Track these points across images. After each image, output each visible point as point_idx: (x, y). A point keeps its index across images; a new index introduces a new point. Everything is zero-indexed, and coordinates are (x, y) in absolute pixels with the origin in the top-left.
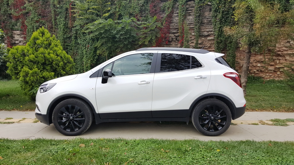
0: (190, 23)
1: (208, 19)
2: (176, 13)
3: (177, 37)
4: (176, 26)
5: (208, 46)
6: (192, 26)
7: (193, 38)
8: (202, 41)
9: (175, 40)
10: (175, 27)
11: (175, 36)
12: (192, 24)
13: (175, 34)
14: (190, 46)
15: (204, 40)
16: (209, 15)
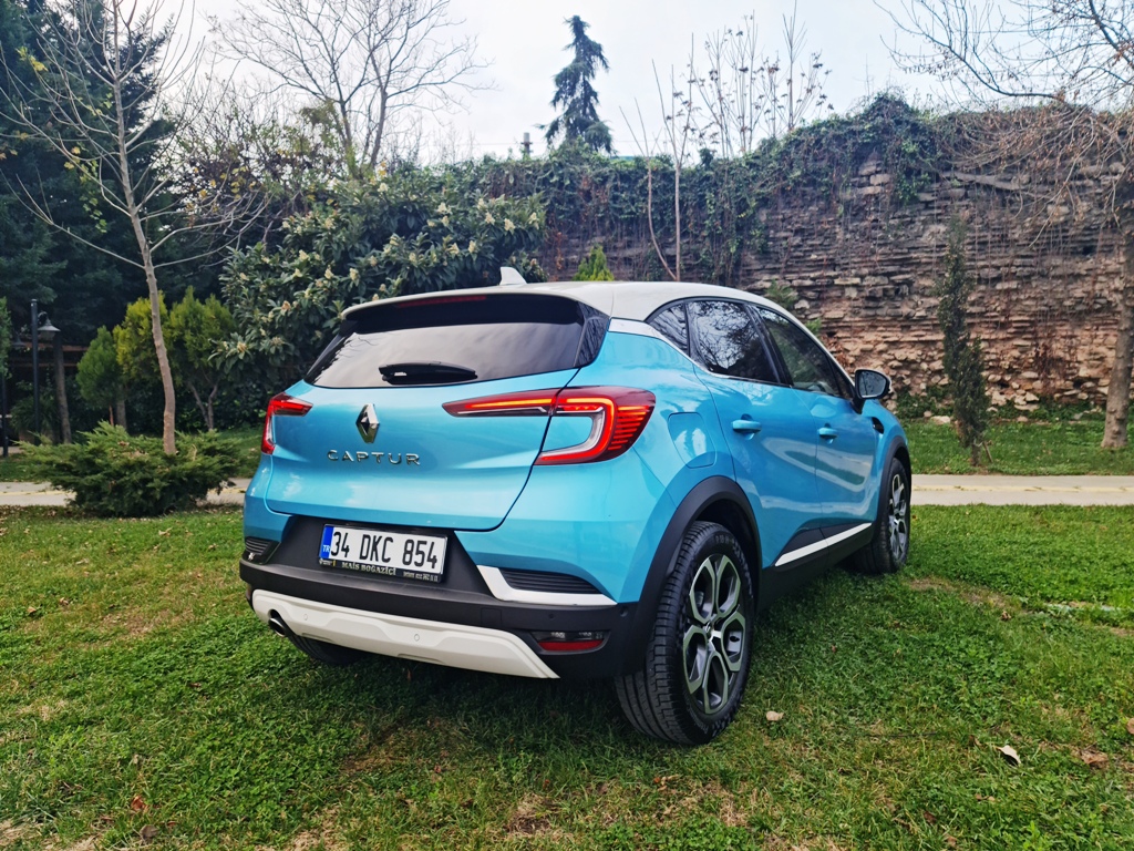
0: (939, 243)
2: (894, 218)
3: (899, 284)
4: (897, 254)
5: (999, 309)
8: (980, 295)
9: (892, 293)
10: (892, 257)
11: (892, 282)
13: (892, 278)
15: (983, 292)
16: (999, 218)
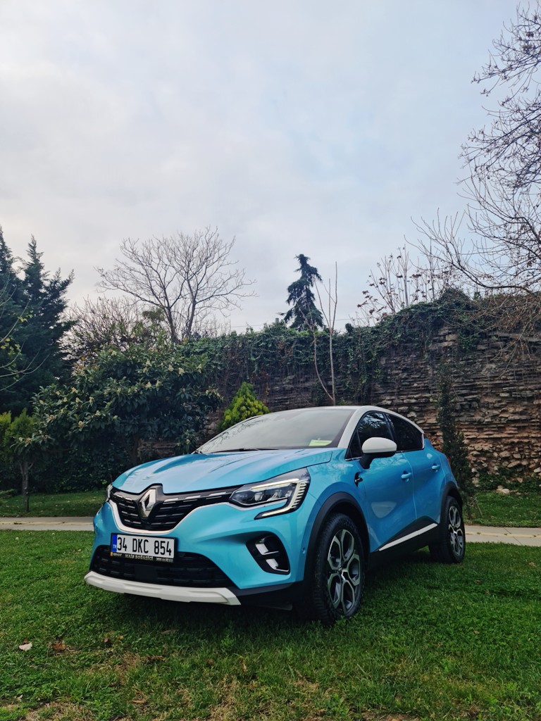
0: (493, 375)
1: (528, 366)
2: (462, 360)
3: (470, 401)
4: (467, 382)
6: (497, 382)
7: (503, 403)
8: (524, 408)
9: (467, 407)
10: (464, 384)
11: (466, 400)
12: (497, 377)
13: (466, 397)
14: (502, 417)
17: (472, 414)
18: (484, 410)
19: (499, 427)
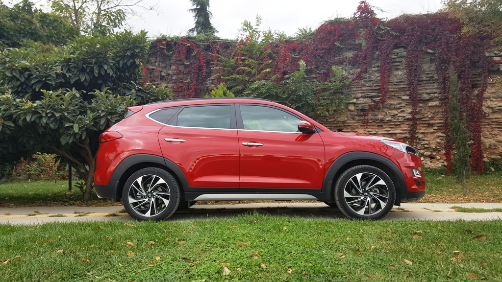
0: (399, 81)
1: (428, 74)
2: (375, 67)
3: (376, 103)
4: (375, 86)
5: (430, 116)
6: (402, 86)
7: (403, 105)
8: (419, 108)
9: (374, 107)
10: (373, 88)
12: (402, 82)
13: (374, 99)
14: (399, 117)
15: (421, 107)
16: (429, 68)
17: (376, 113)
18: (386, 110)
19: (396, 125)
